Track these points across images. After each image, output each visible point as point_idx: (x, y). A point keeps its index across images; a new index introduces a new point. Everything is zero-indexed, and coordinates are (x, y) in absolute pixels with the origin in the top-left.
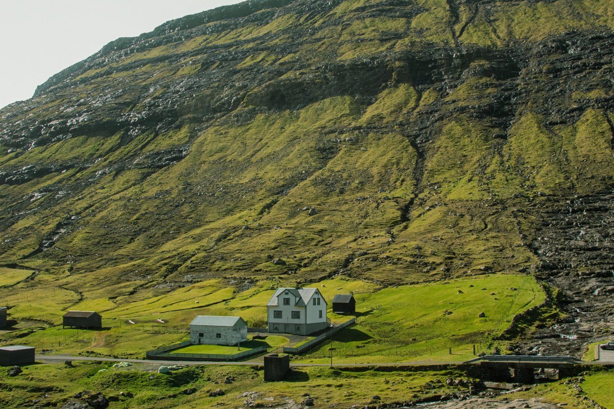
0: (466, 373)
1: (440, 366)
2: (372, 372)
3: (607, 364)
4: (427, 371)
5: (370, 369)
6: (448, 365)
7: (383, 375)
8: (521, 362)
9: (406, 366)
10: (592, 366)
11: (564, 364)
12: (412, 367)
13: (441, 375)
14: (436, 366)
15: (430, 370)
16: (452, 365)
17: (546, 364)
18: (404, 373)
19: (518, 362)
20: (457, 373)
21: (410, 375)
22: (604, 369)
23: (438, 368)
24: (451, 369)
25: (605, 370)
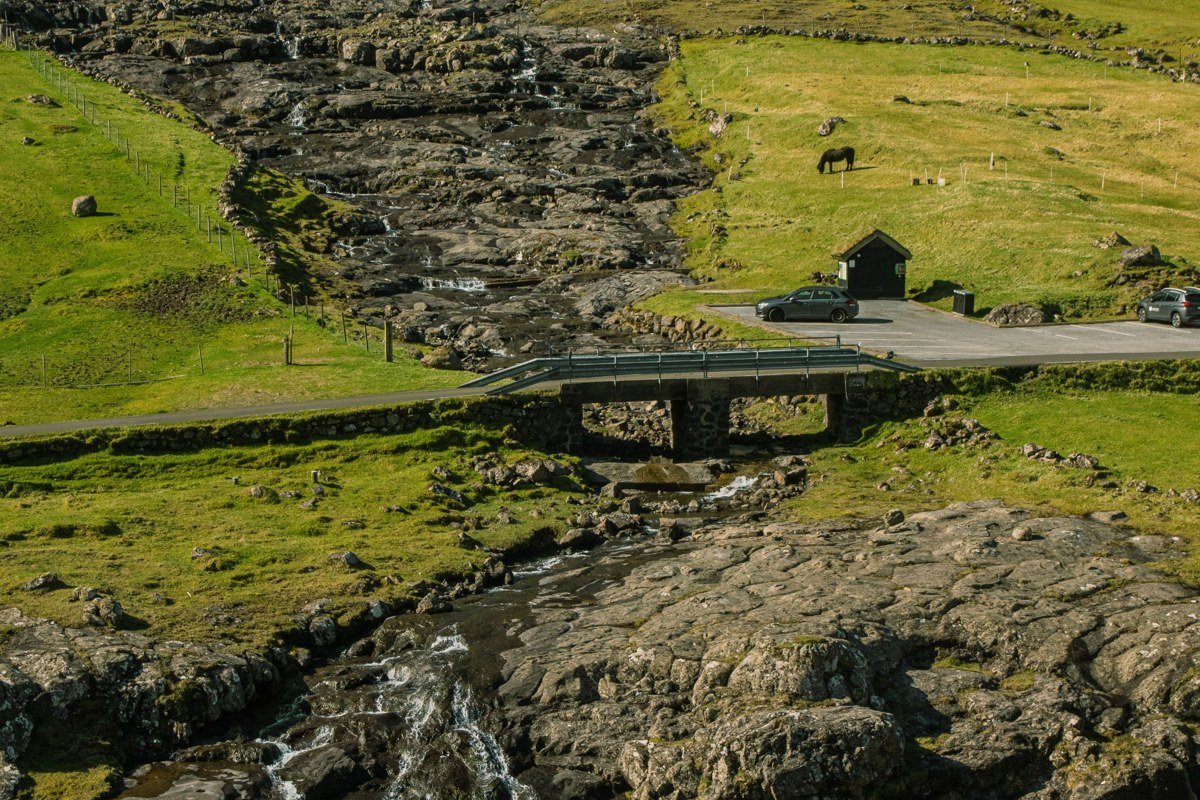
0: (510, 434)
1: (401, 412)
2: (105, 456)
3: (1002, 365)
4: (351, 436)
5: (93, 448)
6: (429, 407)
7: (166, 467)
8: (711, 375)
9: (254, 424)
10: (958, 374)
11: (866, 376)
12: (284, 424)
13: (424, 447)
14: (386, 412)
15: (360, 431)
16: (444, 407)
17: (797, 377)
18: (265, 452)
19: (699, 375)
20: (477, 438)
21: (290, 460)
22: (1001, 383)
23: (393, 420)
24: (448, 420)
25: (1006, 386)
